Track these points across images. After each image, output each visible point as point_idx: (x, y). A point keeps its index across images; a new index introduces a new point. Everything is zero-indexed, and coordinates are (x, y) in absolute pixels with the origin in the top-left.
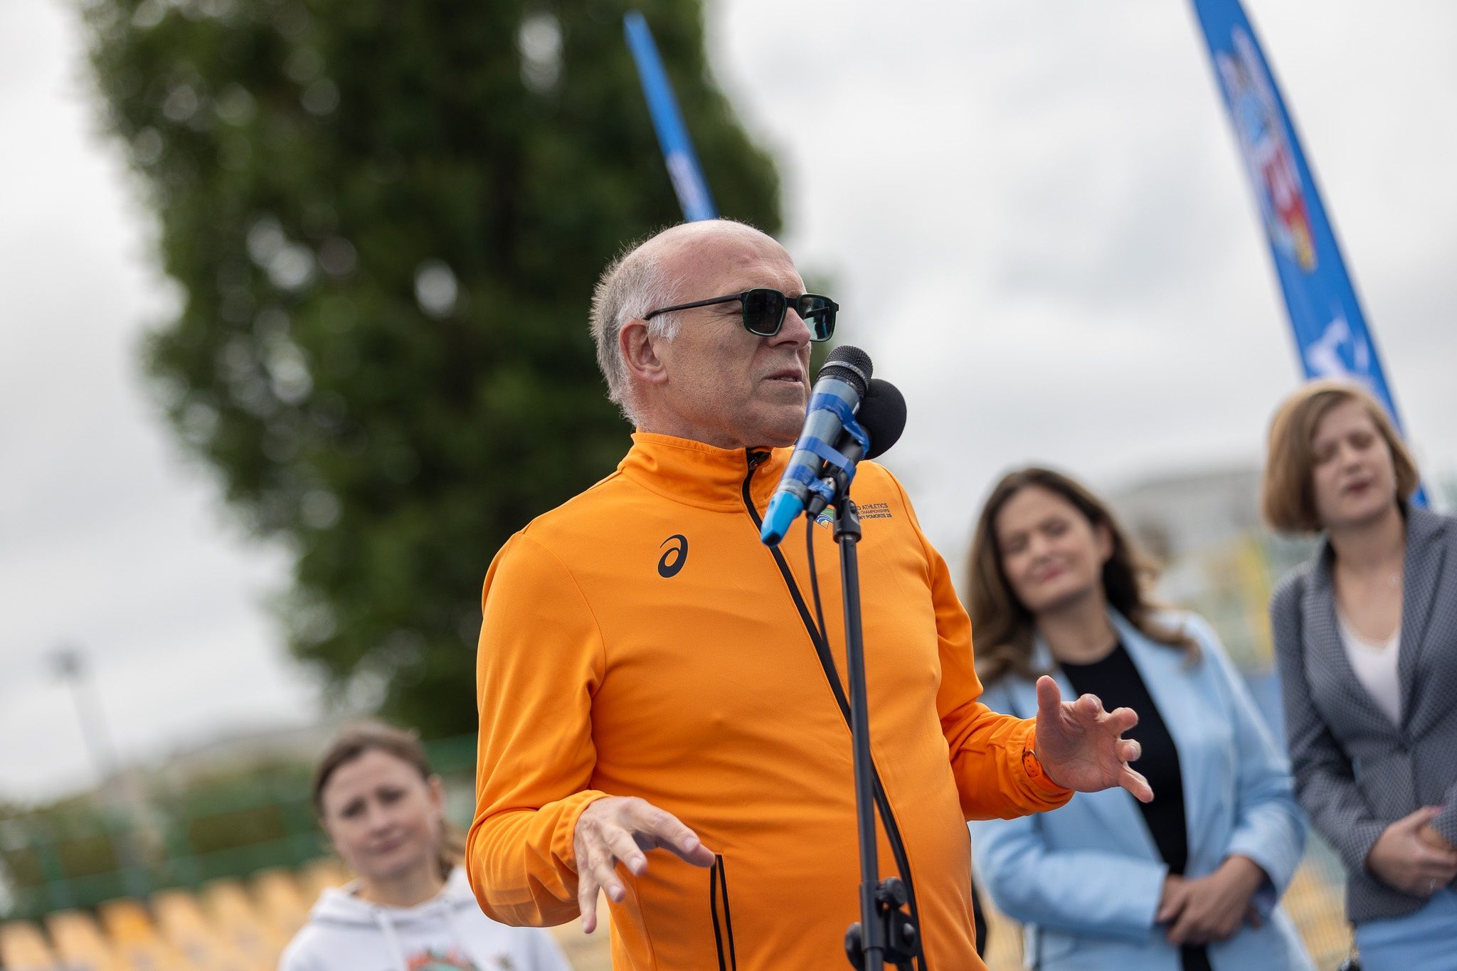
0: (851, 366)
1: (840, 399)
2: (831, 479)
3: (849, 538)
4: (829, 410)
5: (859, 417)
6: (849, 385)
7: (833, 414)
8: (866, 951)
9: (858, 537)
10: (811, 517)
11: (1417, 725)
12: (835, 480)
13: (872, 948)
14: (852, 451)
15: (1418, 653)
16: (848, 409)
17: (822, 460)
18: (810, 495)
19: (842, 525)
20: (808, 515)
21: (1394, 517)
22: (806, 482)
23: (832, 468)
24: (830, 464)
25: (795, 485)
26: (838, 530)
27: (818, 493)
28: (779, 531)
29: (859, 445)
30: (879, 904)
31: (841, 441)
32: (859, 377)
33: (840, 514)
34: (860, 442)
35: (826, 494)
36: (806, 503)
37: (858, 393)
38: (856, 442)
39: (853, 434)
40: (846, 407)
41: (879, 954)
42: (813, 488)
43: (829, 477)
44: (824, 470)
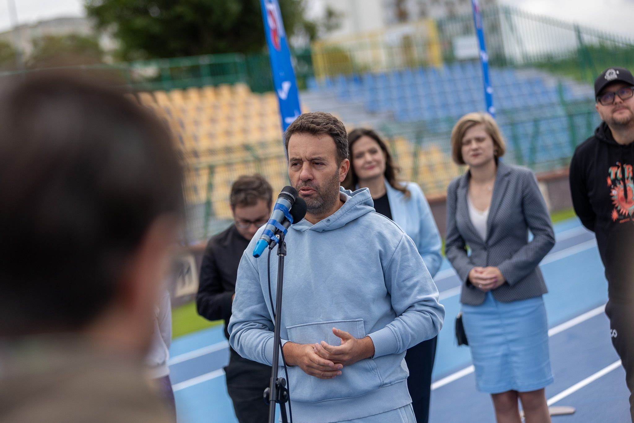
0: (290, 194)
1: (285, 206)
2: (279, 235)
3: (282, 255)
4: (281, 210)
5: (291, 212)
6: (289, 201)
7: (282, 212)
8: (270, 401)
9: (285, 254)
10: (270, 249)
11: (491, 242)
12: (280, 235)
13: (272, 400)
14: (286, 224)
15: (494, 218)
16: (287, 209)
17: (276, 228)
18: (271, 241)
19: (280, 250)
20: (269, 248)
21: (492, 164)
22: (270, 236)
23: (279, 231)
24: (278, 230)
25: (266, 237)
26: (279, 252)
27: (274, 240)
28: (259, 254)
29: (289, 222)
30: (276, 385)
31: (284, 220)
32: (293, 198)
33: (280, 247)
34: (290, 221)
35: (276, 240)
36: (269, 244)
37: (291, 204)
38: (289, 221)
39: (288, 218)
40: (286, 208)
41: (274, 402)
42: (272, 238)
43: (278, 234)
44: (277, 232)
